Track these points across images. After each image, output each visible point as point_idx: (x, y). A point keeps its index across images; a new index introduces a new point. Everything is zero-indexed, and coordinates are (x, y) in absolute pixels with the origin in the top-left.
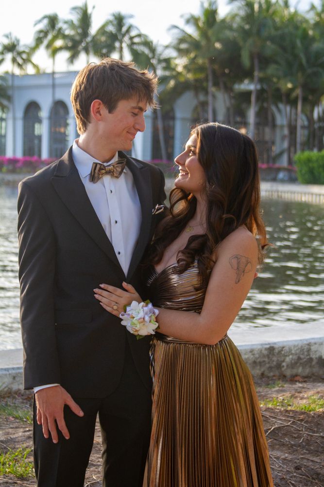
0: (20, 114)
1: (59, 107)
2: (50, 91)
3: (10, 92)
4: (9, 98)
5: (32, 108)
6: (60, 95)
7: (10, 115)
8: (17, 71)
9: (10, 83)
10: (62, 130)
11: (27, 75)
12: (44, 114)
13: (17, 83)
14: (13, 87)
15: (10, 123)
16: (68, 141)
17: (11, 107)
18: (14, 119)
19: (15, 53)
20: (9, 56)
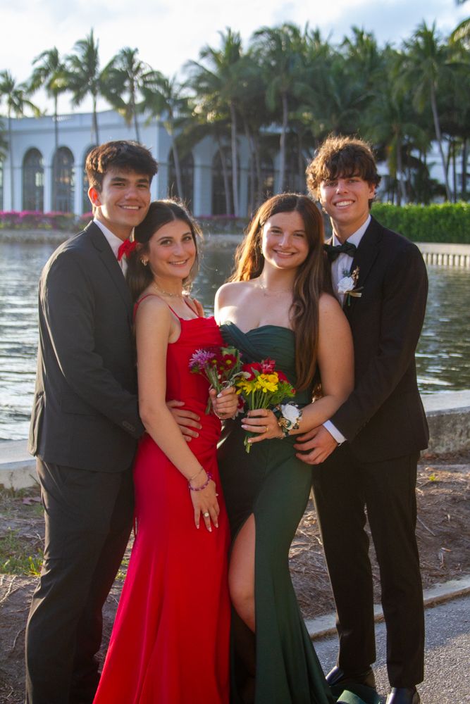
0: (18, 162)
1: (64, 154)
2: (53, 137)
3: (6, 138)
4: (6, 145)
5: (33, 155)
6: (64, 140)
7: (8, 164)
8: (13, 115)
9: (7, 127)
10: (67, 180)
11: (26, 118)
12: (46, 162)
13: (15, 127)
14: (10, 133)
15: (8, 173)
16: (73, 192)
17: (8, 155)
18: (12, 168)
19: (12, 94)
20: (5, 97)
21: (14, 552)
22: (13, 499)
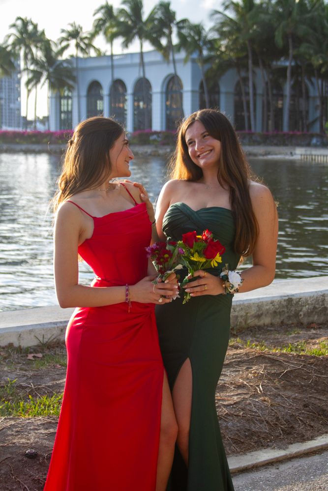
0: (84, 92)
1: (118, 85)
2: (110, 71)
3: (75, 74)
4: (74, 79)
5: (95, 86)
6: (118, 75)
7: (75, 94)
8: (81, 55)
9: (75, 65)
10: (121, 105)
11: (90, 58)
12: (105, 91)
13: (81, 65)
14: (77, 69)
15: (75, 100)
16: (126, 114)
17: (76, 87)
18: (79, 97)
19: (79, 40)
21: (11, 398)
22: (20, 356)
